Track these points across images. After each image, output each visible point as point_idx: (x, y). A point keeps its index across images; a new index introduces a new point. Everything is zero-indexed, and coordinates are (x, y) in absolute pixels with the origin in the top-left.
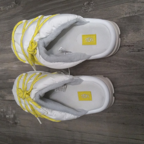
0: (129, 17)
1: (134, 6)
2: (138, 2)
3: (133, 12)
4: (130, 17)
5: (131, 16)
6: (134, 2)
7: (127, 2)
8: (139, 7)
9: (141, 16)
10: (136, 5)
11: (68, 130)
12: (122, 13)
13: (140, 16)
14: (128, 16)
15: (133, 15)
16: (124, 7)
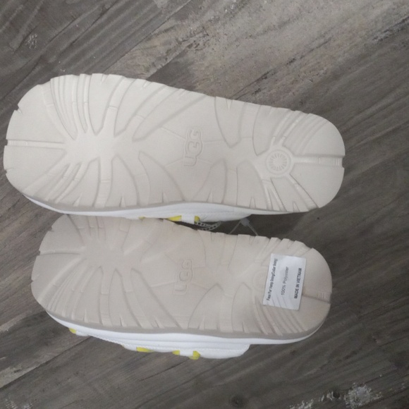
0: (157, 72)
1: (155, 47)
2: (158, 35)
3: (159, 59)
4: (160, 71)
5: (161, 69)
6: (149, 38)
7: (135, 44)
8: (165, 44)
9: (181, 60)
10: (156, 42)
11: (172, 367)
12: (139, 72)
13: (179, 60)
14: (155, 71)
15: (164, 65)
16: (135, 58)
